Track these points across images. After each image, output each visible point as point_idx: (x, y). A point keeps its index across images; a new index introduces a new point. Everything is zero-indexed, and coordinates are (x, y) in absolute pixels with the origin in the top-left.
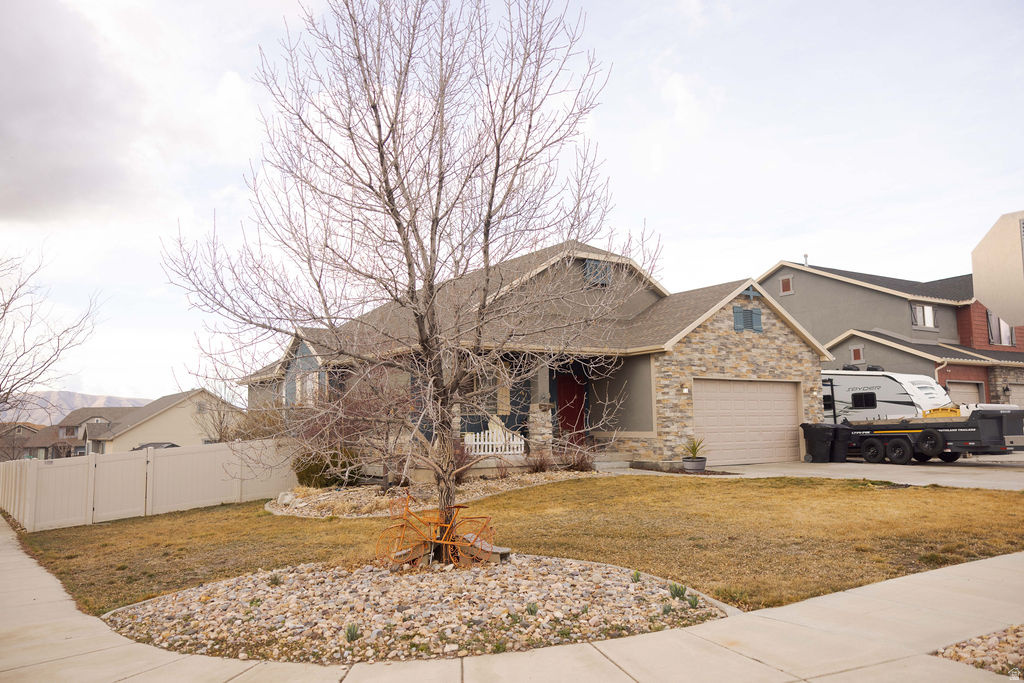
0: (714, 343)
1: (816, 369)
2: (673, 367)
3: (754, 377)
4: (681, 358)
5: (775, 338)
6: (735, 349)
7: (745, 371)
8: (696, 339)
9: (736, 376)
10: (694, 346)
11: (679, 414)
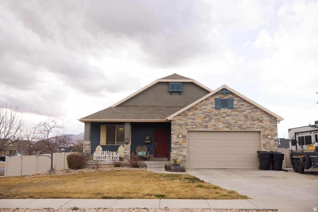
0: (201, 115)
1: (273, 124)
2: (176, 126)
3: (228, 130)
4: (180, 122)
5: (243, 111)
6: (214, 117)
7: (221, 126)
8: (190, 113)
9: (215, 129)
10: (189, 117)
11: (178, 146)
